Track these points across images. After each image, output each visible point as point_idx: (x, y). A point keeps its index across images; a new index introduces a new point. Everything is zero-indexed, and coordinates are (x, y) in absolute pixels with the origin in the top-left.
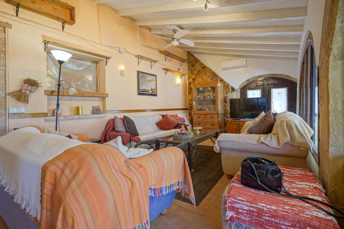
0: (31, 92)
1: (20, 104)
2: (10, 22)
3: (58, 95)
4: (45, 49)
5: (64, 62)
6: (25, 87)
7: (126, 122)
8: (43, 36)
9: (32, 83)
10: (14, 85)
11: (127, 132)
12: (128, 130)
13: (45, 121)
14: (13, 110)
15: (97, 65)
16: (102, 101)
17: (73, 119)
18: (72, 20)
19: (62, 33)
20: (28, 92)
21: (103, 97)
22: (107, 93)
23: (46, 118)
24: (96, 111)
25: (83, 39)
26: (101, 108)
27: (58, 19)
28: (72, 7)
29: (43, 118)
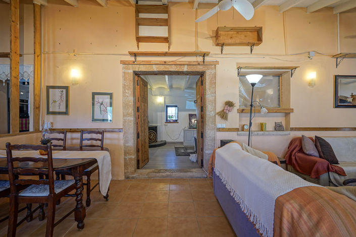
0: (229, 111)
1: (223, 121)
2: (218, 60)
3: (251, 113)
4: (238, 74)
5: (255, 84)
6: (226, 108)
7: (319, 145)
8: (237, 64)
9: (230, 104)
10: (219, 107)
11: (320, 157)
12: (322, 154)
13: (238, 135)
14: (219, 126)
15: (279, 78)
16: (285, 116)
17: (258, 135)
18: (260, 39)
19: (251, 56)
20: (227, 112)
21: (287, 113)
22: (291, 108)
23: (239, 132)
24: (278, 127)
25: (268, 55)
26: (284, 124)
27: (248, 44)
28: (259, 27)
29: (236, 132)
